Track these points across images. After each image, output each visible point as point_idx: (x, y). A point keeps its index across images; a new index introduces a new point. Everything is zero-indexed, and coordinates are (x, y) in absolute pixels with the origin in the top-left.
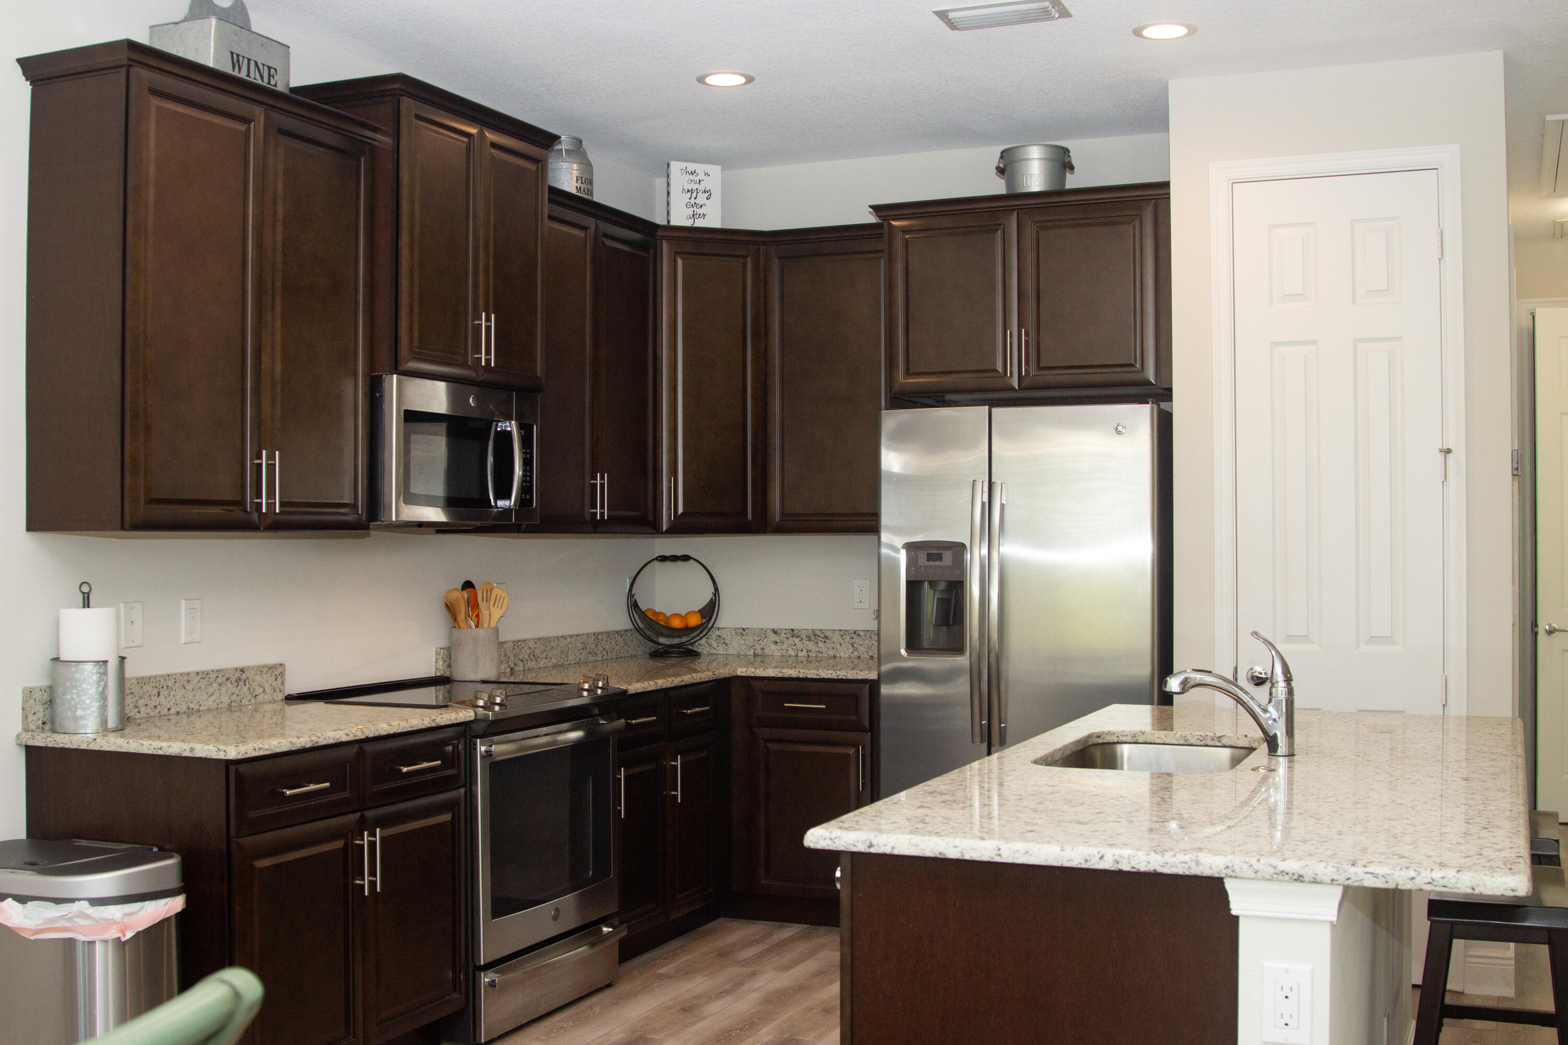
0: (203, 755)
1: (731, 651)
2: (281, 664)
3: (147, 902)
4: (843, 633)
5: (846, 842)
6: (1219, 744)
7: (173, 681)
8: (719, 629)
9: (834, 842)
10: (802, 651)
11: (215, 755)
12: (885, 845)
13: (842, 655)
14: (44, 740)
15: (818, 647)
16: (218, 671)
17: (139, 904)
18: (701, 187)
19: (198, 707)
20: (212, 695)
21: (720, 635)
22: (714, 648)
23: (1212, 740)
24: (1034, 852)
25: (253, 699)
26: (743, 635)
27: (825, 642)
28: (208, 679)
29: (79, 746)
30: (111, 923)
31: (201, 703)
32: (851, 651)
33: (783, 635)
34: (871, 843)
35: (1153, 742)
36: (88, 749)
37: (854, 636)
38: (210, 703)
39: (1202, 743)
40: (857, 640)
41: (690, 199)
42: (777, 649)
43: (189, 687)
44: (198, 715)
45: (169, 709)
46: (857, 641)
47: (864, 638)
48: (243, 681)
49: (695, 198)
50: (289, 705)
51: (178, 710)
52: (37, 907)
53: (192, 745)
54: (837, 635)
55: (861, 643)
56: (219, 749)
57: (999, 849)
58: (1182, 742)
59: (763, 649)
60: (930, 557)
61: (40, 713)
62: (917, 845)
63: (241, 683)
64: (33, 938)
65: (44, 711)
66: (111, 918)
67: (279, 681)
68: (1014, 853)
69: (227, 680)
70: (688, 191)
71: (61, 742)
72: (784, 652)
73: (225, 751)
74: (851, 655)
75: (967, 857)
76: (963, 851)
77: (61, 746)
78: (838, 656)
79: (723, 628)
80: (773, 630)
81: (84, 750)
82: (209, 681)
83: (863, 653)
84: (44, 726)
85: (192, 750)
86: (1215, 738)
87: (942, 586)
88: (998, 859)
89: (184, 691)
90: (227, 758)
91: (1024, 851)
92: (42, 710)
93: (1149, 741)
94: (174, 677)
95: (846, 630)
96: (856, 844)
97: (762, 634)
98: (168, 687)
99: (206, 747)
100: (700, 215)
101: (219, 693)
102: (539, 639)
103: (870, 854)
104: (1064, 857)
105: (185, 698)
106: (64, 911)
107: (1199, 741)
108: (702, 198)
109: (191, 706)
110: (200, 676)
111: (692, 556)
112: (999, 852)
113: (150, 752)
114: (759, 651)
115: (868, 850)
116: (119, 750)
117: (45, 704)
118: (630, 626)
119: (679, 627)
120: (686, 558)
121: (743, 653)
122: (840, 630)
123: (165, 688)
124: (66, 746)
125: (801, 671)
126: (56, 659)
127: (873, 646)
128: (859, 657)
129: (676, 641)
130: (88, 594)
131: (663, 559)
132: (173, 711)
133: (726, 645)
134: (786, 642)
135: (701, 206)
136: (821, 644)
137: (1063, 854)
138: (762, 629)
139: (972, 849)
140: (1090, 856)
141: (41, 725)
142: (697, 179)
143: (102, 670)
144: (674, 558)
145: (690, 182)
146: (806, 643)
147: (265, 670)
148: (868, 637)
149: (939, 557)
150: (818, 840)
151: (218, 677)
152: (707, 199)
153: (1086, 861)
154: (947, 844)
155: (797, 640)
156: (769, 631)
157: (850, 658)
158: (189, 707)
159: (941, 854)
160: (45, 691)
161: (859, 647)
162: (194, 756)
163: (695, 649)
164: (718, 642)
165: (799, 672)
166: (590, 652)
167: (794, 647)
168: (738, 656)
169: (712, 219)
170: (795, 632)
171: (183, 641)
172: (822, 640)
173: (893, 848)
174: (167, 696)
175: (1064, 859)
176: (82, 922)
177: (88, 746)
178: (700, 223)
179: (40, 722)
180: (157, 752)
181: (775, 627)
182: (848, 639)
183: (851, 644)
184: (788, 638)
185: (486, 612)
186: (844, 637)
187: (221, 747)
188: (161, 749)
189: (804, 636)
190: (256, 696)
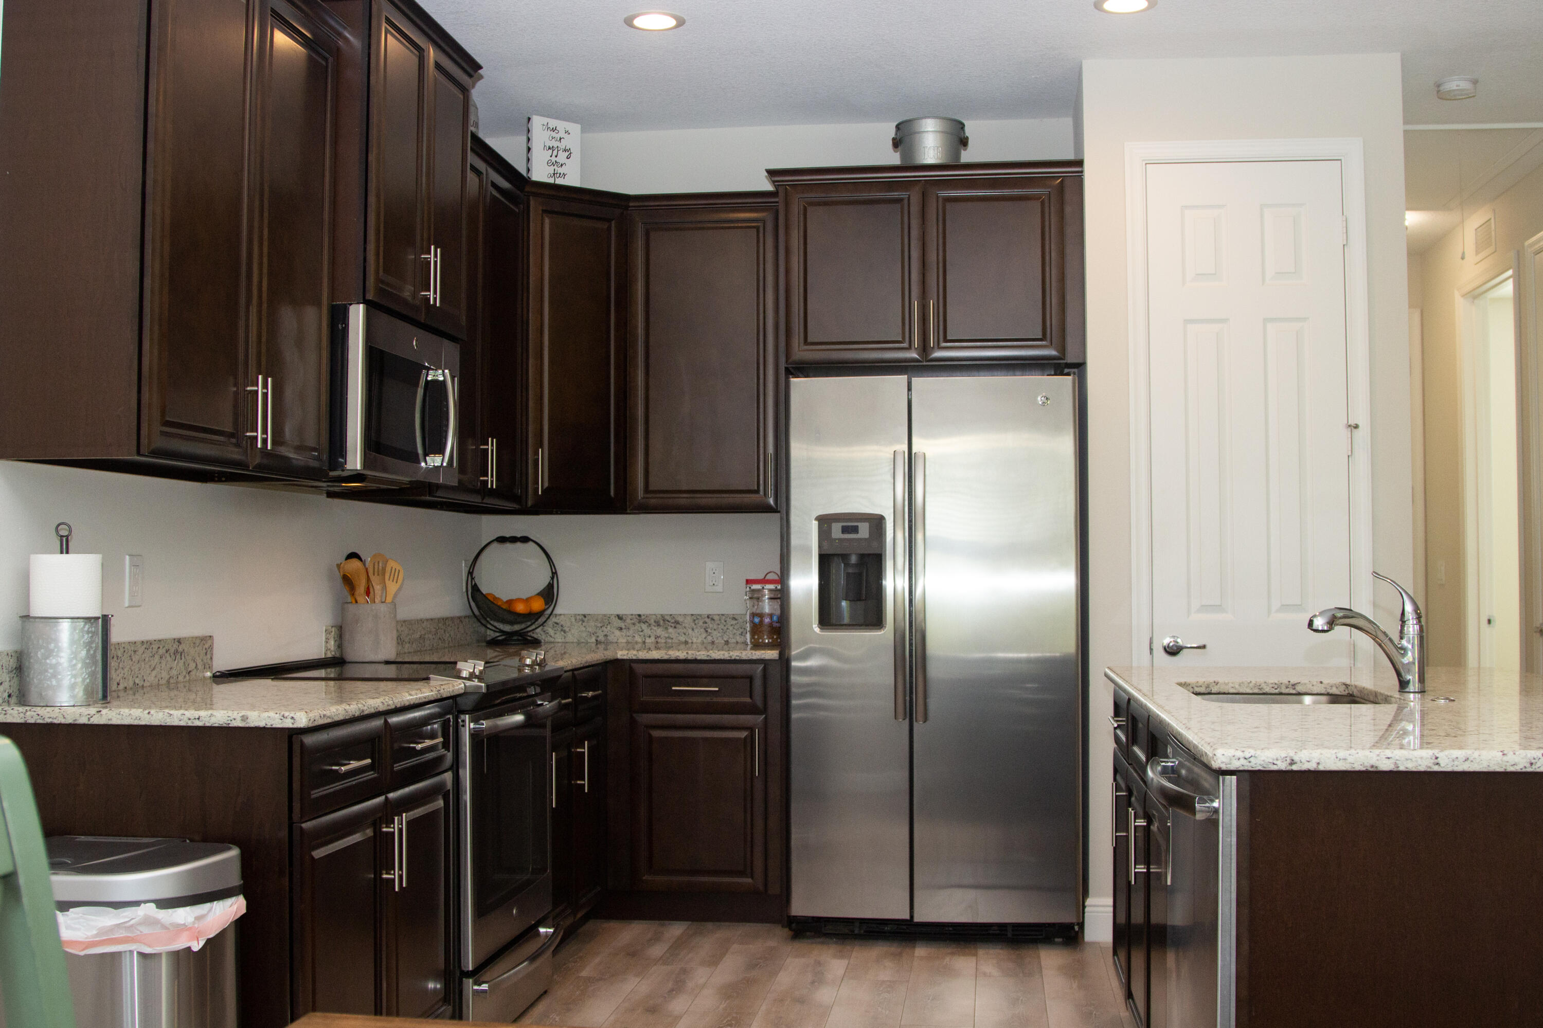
0: (262, 724)
1: (570, 638)
2: (210, 636)
3: (215, 902)
4: (695, 618)
5: (1263, 761)
6: (1294, 692)
7: (122, 650)
8: (556, 615)
9: (1250, 762)
10: (650, 637)
11: (278, 724)
12: (1308, 761)
13: (695, 640)
14: (22, 715)
15: (668, 633)
16: (160, 641)
17: (208, 905)
18: (562, 145)
19: (142, 683)
20: (154, 669)
21: (558, 621)
22: (551, 636)
23: (1287, 688)
24: (1475, 759)
25: (187, 676)
26: (583, 621)
27: (675, 627)
28: (151, 650)
29: (76, 720)
30: (181, 929)
31: (145, 678)
32: (704, 637)
33: (628, 621)
34: (1293, 760)
35: (1226, 692)
36: (89, 723)
37: (707, 620)
38: (151, 679)
39: (1277, 691)
40: (710, 624)
41: (551, 156)
42: (622, 636)
43: (135, 658)
44: (142, 692)
45: (118, 684)
46: (711, 626)
47: (719, 622)
48: (179, 654)
49: (556, 157)
50: (218, 683)
51: (126, 685)
52: (84, 914)
53: (243, 713)
54: (689, 619)
55: (715, 627)
56: (283, 716)
57: (1437, 758)
58: (1256, 691)
59: (606, 636)
60: (845, 530)
61: (6, 683)
62: (1345, 759)
63: (178, 656)
64: (82, 953)
65: (10, 681)
66: (183, 923)
67: (209, 656)
68: (1453, 761)
69: (167, 652)
70: (549, 148)
71: (49, 715)
72: (630, 639)
73: (292, 718)
74: (704, 640)
75: (1402, 768)
76: (1397, 762)
77: (49, 721)
78: (690, 641)
79: (560, 615)
80: (618, 616)
81: (84, 725)
82: (152, 652)
83: (717, 638)
84: (10, 699)
85: (244, 718)
86: (1290, 686)
87: (854, 559)
88: (1436, 768)
89: (131, 663)
90: (295, 726)
91: (1464, 759)
92: (8, 679)
93: (1222, 691)
94: (123, 645)
95: (698, 615)
96: (1275, 762)
97: (605, 620)
98: (117, 657)
99: (266, 714)
100: (560, 174)
101: (159, 667)
102: (405, 621)
103: (1292, 772)
104: (1507, 762)
105: (132, 671)
106: (125, 917)
107: (1273, 689)
108: (562, 158)
109: (137, 682)
110: (145, 646)
111: (532, 538)
112: (1436, 761)
113: (182, 723)
114: (601, 638)
115: (1289, 768)
116: (136, 722)
117: (11, 672)
118: (469, 613)
119: (521, 612)
120: (525, 540)
121: (583, 641)
122: (692, 615)
123: (115, 658)
124: (56, 721)
125: (689, 652)
126: (26, 617)
127: (728, 631)
128: (713, 643)
129: (517, 627)
130: (67, 537)
131: (502, 540)
132: (121, 687)
133: (565, 632)
134: (632, 628)
135: (562, 165)
136: (671, 630)
137: (1505, 758)
138: (605, 615)
139: (1407, 760)
140: (1534, 759)
141: (7, 698)
142: (558, 136)
143: (93, 629)
144: (514, 540)
145: (551, 139)
146: (655, 628)
147: (198, 642)
148: (723, 621)
149: (855, 530)
150: (1231, 760)
151: (159, 648)
152: (567, 158)
153: (1531, 764)
154: (1378, 755)
155: (644, 626)
156: (613, 617)
157: (703, 643)
158: (135, 683)
159: (1372, 766)
160: (11, 656)
161: (713, 631)
162: (247, 725)
163: (535, 636)
164: (556, 629)
165: (687, 653)
166: (440, 638)
167: (641, 633)
168: (579, 643)
169: (572, 179)
170: (643, 617)
171: (127, 605)
172: (673, 625)
173: (1318, 764)
174: (117, 668)
175: (1508, 764)
176: (145, 930)
177: (89, 720)
178: (559, 181)
179: (6, 695)
180: (193, 723)
181: (620, 612)
182: (701, 623)
183: (705, 629)
184: (634, 624)
185: (378, 587)
186: (696, 622)
187: (286, 714)
188: (199, 719)
189: (652, 621)
190: (190, 672)
